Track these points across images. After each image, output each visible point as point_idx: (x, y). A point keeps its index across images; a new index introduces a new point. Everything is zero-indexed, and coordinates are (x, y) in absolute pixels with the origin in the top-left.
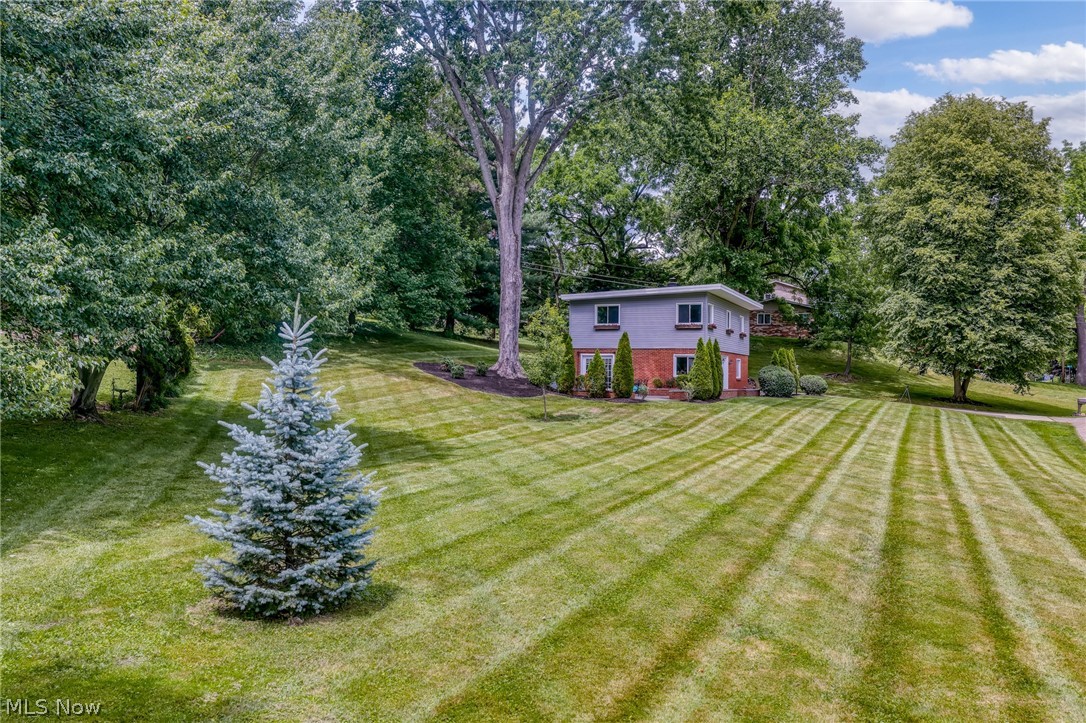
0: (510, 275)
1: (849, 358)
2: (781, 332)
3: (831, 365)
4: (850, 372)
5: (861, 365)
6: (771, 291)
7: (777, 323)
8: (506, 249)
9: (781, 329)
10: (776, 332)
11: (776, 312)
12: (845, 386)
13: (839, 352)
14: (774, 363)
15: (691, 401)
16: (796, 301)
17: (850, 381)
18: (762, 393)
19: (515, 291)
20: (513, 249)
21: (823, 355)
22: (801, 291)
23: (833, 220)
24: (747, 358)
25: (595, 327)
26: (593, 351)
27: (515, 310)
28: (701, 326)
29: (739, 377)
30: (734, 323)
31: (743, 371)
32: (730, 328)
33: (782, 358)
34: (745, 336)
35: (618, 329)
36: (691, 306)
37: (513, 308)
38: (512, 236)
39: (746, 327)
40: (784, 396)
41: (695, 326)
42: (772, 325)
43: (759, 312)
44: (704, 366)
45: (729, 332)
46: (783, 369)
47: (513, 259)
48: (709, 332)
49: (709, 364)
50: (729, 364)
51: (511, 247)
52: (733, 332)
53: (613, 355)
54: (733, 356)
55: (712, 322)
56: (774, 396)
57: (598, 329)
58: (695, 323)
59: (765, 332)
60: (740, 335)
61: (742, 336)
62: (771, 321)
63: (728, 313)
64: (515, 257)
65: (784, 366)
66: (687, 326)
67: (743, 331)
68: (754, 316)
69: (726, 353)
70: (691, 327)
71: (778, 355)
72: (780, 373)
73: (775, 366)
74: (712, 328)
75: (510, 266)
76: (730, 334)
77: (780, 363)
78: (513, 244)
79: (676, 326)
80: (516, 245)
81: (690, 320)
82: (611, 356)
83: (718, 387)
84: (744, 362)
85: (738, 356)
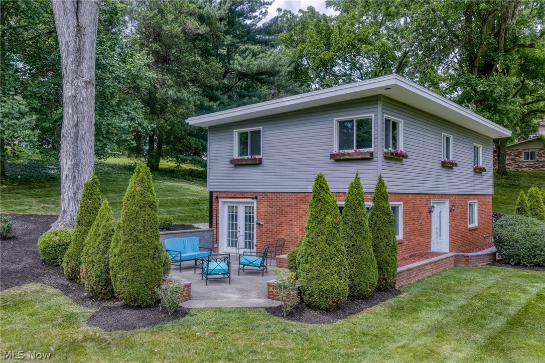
6: (535, 130)
7: (543, 159)
10: (542, 167)
11: (541, 149)
14: (521, 211)
18: (499, 258)
20: (71, 46)
24: (491, 198)
25: (232, 161)
26: (232, 195)
27: (77, 138)
28: (372, 154)
29: (475, 224)
30: (461, 152)
31: (483, 216)
32: (451, 158)
33: (534, 202)
34: (484, 170)
35: (258, 163)
36: (358, 121)
37: (73, 135)
38: (71, 28)
39: (486, 159)
40: (535, 265)
41: (362, 153)
42: (537, 161)
43: (525, 149)
44: (324, 237)
45: (448, 165)
46: (535, 220)
47: (72, 62)
48: (391, 165)
49: (335, 231)
50: (451, 210)
51: (69, 44)
52: (456, 165)
53: (255, 201)
54: (461, 197)
55: (401, 147)
56: (518, 264)
57: (237, 164)
58: (362, 150)
59: (531, 167)
60: (475, 169)
61: (479, 171)
62: (537, 157)
63: (448, 139)
64: (75, 57)
65: (536, 214)
66: (349, 154)
67: (481, 164)
68: (520, 153)
69: (443, 196)
70: (355, 157)
71: (527, 198)
72: (529, 229)
73: (520, 217)
74: (396, 157)
75: (68, 71)
76: (451, 168)
77: (531, 210)
78: (71, 38)
79: (332, 156)
80: (78, 40)
81: (355, 144)
82: (253, 203)
83: (373, 275)
84: (484, 204)
85: (471, 197)
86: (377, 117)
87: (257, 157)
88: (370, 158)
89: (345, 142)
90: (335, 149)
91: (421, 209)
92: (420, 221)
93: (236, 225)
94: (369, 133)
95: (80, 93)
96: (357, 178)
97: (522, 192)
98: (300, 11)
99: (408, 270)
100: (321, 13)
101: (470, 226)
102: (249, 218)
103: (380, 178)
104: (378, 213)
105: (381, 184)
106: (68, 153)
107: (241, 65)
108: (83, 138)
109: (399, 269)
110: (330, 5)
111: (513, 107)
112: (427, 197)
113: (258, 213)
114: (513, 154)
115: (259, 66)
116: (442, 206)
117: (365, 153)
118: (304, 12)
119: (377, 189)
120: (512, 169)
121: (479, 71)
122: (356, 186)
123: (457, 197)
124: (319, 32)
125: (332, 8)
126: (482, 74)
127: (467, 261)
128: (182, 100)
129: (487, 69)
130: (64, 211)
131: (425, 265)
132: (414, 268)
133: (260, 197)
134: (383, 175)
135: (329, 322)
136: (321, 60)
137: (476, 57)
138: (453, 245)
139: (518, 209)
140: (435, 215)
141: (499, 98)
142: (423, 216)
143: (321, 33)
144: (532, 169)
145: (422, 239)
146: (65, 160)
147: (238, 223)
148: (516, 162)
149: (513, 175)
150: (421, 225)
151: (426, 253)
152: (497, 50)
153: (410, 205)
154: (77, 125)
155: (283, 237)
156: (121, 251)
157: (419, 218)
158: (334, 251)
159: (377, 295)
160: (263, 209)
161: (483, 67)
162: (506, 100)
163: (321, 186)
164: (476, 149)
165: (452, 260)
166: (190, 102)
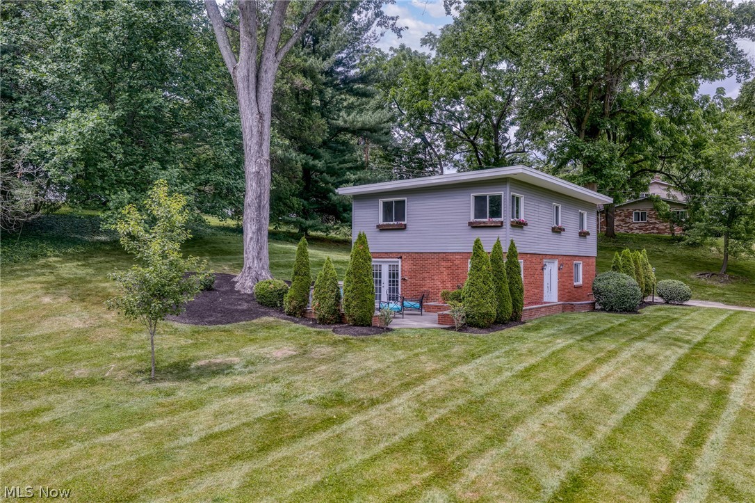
0: (252, 163)
1: (726, 256)
2: (657, 229)
3: (706, 264)
4: (728, 270)
5: (741, 263)
6: (646, 189)
7: (653, 221)
8: (247, 130)
9: (657, 226)
10: (653, 229)
11: (652, 210)
12: (719, 288)
13: (715, 248)
14: (615, 268)
15: (460, 330)
16: (671, 198)
17: (726, 281)
18: (598, 307)
19: (259, 183)
20: (255, 130)
21: (698, 253)
22: (675, 189)
23: (708, 112)
24: (594, 259)
25: (378, 226)
26: (377, 255)
27: (260, 207)
28: (502, 222)
29: (580, 282)
30: (568, 219)
31: (587, 276)
32: (560, 225)
33: (625, 261)
34: (588, 234)
35: (403, 228)
36: (490, 196)
37: (256, 205)
38: (255, 115)
39: (591, 223)
40: (624, 311)
41: (495, 222)
42: (648, 222)
43: (635, 210)
44: (481, 280)
45: (557, 231)
46: (625, 275)
47: (256, 144)
48: (516, 231)
49: (488, 275)
50: (559, 269)
51: (253, 128)
52: (564, 230)
53: (400, 260)
54: (567, 258)
55: (522, 217)
56: (611, 310)
57: (382, 229)
58: (494, 219)
59: (642, 229)
60: (580, 233)
61: (584, 235)
62: (647, 219)
63: (557, 208)
64: (258, 140)
65: (628, 271)
66: (484, 222)
67: (585, 229)
68: (631, 214)
69: (553, 256)
70: (488, 225)
71: (620, 258)
72: (619, 282)
73: (614, 273)
74: (519, 225)
75: (252, 151)
76: (560, 233)
77: (623, 267)
78: (255, 124)
79: (470, 224)
80: (260, 126)
81: (488, 215)
82: (398, 262)
83: (510, 307)
84: (588, 265)
85: (577, 258)
86: (505, 194)
87: (403, 223)
88: (500, 226)
89: (480, 212)
90: (472, 219)
91: (536, 267)
92: (535, 276)
93: (380, 281)
94: (499, 205)
95: (263, 169)
96: (498, 241)
97: (617, 253)
98: (391, 49)
99: (530, 309)
100: (413, 50)
101: (575, 284)
102: (393, 275)
103: (512, 241)
104: (511, 266)
105: (513, 245)
106: (252, 220)
107: (345, 121)
108: (264, 207)
109: (524, 308)
110: (425, 43)
111: (617, 173)
112: (541, 256)
113: (402, 269)
114: (623, 214)
115: (363, 122)
116: (551, 265)
117: (497, 222)
118: (395, 51)
119: (510, 249)
120: (622, 231)
121: (586, 133)
122: (498, 246)
123: (565, 258)
124: (416, 77)
125: (428, 47)
126: (590, 137)
127: (572, 308)
128: (289, 159)
129: (593, 133)
130: (250, 268)
131: (541, 308)
132: (534, 308)
133: (404, 257)
134: (514, 239)
135: (485, 333)
136: (418, 109)
137: (583, 120)
138: (561, 297)
139: (614, 267)
140: (546, 272)
141: (604, 162)
142: (537, 272)
143: (418, 79)
144: (643, 232)
145: (536, 291)
146: (249, 225)
147: (382, 279)
148: (626, 223)
149: (622, 238)
150: (536, 279)
151: (540, 301)
152: (603, 115)
153: (528, 262)
154: (260, 196)
155: (426, 289)
156: (354, 289)
157: (534, 274)
158: (488, 288)
159: (510, 323)
160: (407, 266)
161: (590, 130)
162: (611, 164)
163: (478, 247)
164: (581, 215)
165: (561, 307)
166: (297, 162)
